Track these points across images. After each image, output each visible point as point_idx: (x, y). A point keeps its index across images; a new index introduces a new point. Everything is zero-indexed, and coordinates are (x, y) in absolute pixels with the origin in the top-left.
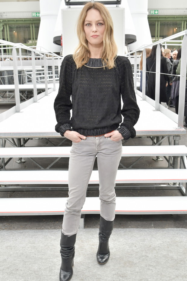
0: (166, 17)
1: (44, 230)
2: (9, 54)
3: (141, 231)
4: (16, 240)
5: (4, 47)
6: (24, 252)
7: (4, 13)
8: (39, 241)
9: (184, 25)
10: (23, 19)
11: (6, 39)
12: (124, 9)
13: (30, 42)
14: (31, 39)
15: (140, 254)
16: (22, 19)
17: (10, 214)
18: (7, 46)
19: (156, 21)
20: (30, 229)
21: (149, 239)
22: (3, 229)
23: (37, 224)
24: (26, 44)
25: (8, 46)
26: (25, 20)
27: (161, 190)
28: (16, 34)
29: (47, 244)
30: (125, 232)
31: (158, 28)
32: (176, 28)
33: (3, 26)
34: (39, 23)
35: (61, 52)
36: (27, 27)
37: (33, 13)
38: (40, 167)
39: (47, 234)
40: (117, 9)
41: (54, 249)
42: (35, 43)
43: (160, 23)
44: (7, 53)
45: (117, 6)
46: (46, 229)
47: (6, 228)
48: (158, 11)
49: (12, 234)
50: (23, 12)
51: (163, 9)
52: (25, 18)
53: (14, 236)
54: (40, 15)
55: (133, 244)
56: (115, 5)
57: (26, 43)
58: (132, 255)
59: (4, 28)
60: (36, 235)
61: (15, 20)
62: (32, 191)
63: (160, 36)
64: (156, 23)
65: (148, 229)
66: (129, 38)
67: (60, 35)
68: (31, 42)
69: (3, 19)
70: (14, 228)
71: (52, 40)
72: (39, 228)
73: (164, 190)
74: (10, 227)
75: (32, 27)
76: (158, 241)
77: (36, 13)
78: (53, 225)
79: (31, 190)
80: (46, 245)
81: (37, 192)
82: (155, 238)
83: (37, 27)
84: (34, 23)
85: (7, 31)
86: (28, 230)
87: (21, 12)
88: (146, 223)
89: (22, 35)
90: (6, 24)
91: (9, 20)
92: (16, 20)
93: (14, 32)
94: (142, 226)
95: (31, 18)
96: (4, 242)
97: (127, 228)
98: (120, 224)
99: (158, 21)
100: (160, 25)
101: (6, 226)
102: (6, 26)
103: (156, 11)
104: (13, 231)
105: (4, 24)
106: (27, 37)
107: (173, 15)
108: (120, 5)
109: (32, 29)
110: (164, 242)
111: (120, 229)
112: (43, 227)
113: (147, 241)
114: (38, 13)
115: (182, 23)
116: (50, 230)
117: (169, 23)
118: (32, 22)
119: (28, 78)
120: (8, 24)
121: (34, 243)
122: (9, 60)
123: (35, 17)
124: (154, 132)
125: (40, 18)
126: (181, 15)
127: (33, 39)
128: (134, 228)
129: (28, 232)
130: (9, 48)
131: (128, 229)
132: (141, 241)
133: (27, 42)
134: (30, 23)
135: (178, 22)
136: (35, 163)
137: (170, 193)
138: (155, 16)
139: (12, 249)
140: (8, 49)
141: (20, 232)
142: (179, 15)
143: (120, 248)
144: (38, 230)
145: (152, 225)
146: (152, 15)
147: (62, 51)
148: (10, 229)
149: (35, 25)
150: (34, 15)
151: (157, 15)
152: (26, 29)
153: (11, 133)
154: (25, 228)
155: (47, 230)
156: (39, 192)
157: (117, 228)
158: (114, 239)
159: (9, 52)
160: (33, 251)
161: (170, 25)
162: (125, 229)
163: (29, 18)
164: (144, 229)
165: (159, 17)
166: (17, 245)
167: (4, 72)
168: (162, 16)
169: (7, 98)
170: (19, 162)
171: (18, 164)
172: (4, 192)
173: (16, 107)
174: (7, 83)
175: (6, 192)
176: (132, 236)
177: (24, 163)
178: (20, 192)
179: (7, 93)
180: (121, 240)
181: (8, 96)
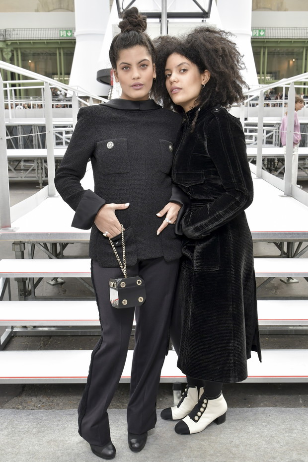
0: (277, 42)
1: (112, 410)
2: (20, 98)
3: (283, 412)
4: (64, 429)
5: (14, 85)
7: (14, 30)
9: (306, 55)
10: (45, 41)
13: (55, 78)
14: (57, 74)
15: (289, 457)
16: (44, 40)
17: (53, 380)
18: (17, 85)
19: (261, 47)
21: (299, 427)
22: (39, 408)
26: (49, 42)
27: (305, 336)
28: (33, 65)
30: (255, 414)
31: (264, 59)
32: (294, 60)
33: (12, 51)
34: (74, 48)
35: (109, 96)
36: (50, 54)
37: (61, 32)
39: (117, 417)
42: (63, 80)
43: (268, 50)
44: (18, 97)
45: (203, 21)
46: (116, 408)
47: (43, 406)
48: (264, 31)
49: (55, 417)
50: (45, 29)
51: (273, 28)
52: (47, 40)
53: (59, 421)
54: (75, 35)
55: (273, 437)
56: (200, 20)
58: (274, 458)
59: (13, 55)
61: (31, 41)
62: (81, 336)
63: (267, 73)
64: (261, 50)
65: (294, 409)
68: (57, 79)
69: (11, 40)
70: (58, 405)
71: (95, 76)
74: (51, 404)
75: (60, 54)
77: (67, 31)
78: (125, 400)
81: (90, 338)
83: (70, 55)
84: (63, 48)
85: (18, 60)
88: (289, 397)
89: (42, 66)
90: (16, 49)
91: (22, 42)
92: (33, 43)
93: (30, 61)
94: (283, 404)
95: (58, 40)
96: (44, 432)
97: (257, 407)
98: (245, 399)
99: (265, 47)
100: (268, 54)
101: (44, 400)
102: (17, 51)
103: (262, 31)
105: (14, 48)
106: (50, 70)
107: (289, 39)
108: (207, 19)
109: (60, 59)
111: (246, 409)
113: (296, 431)
114: (69, 32)
115: (302, 52)
116: (121, 410)
117: (280, 52)
118: (59, 46)
119: (57, 138)
120: (20, 48)
122: (22, 107)
123: (64, 38)
125: (75, 39)
126: (301, 39)
127: (61, 74)
128: (269, 406)
130: (21, 88)
131: (260, 408)
132: (286, 431)
134: (56, 48)
135: (296, 50)
138: (260, 39)
140: (20, 90)
142: (298, 39)
143: (250, 445)
145: (301, 402)
146: (254, 38)
147: (111, 94)
148: (51, 407)
149: (63, 51)
150: (63, 35)
151: (263, 38)
152: (49, 57)
153: (47, 234)
155: (116, 410)
156: (94, 338)
157: (240, 407)
159: (20, 95)
161: (282, 54)
162: (254, 409)
163: (54, 40)
164: (288, 409)
165: (266, 40)
166: (67, 439)
168: (271, 39)
169: (22, 171)
170: (53, 282)
171: (51, 287)
172: (33, 338)
173: (48, 188)
174: (21, 146)
175: (37, 338)
176: (268, 423)
177: (62, 286)
178: (60, 338)
179: (22, 163)
180: (251, 430)
181: (22, 168)
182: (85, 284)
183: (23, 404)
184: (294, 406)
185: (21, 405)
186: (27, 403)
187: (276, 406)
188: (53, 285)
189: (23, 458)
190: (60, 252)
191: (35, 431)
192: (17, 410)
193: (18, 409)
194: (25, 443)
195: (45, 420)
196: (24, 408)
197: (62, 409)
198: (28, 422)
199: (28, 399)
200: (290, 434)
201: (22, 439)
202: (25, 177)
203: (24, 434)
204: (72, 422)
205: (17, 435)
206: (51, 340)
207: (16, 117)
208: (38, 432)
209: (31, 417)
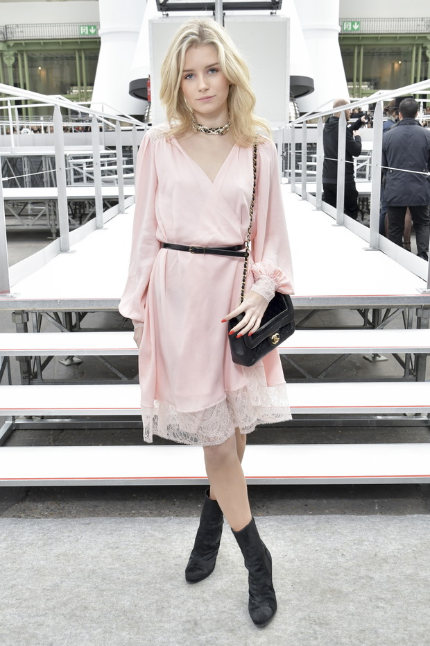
0: (376, 37)
1: (137, 518)
2: (27, 119)
3: (353, 520)
4: (77, 540)
5: (18, 102)
6: (96, 568)
7: (17, 26)
8: (128, 543)
9: (417, 55)
10: (60, 41)
11: (22, 85)
12: (288, 19)
13: (74, 91)
14: (77, 85)
15: (355, 574)
16: (58, 39)
17: (63, 481)
18: (23, 102)
19: (354, 45)
20: (105, 516)
21: (371, 538)
22: (46, 517)
23: (119, 505)
24: (67, 96)
25: (26, 102)
26: (65, 42)
28: (43, 73)
29: (147, 550)
30: (317, 522)
31: (359, 61)
32: (400, 62)
33: (15, 55)
34: (99, 49)
35: (146, 115)
36: (67, 58)
37: (82, 28)
38: (120, 375)
39: (144, 527)
40: (272, 19)
41: (164, 560)
42: (85, 94)
43: (364, 49)
44: (24, 116)
45: (271, 13)
46: (142, 516)
47: (52, 514)
48: (358, 23)
49: (66, 528)
50: (60, 25)
51: (370, 20)
52: (63, 39)
53: (71, 531)
54: (100, 32)
55: (338, 550)
56: (268, 12)
57: (66, 93)
58: (337, 575)
59: (17, 60)
60: (121, 530)
61: (42, 41)
62: (101, 429)
63: (364, 80)
64: (354, 50)
65: (367, 516)
66: (299, 84)
67: (147, 77)
68: (77, 91)
69: (14, 40)
70: (69, 512)
71: (127, 89)
72: (126, 512)
74: (61, 511)
75: (80, 58)
76: (391, 543)
77: (89, 27)
78: (155, 507)
80: (144, 551)
81: (113, 431)
82: (385, 536)
83: (93, 59)
84: (84, 50)
85: (23, 67)
86: (101, 519)
87: (55, 25)
88: (362, 503)
89: (56, 73)
90: (22, 52)
91: (29, 43)
92: (44, 43)
93: (40, 68)
94: (353, 511)
95: (77, 39)
96: (51, 544)
97: (321, 514)
98: (306, 506)
99: (360, 46)
100: (364, 55)
101: (52, 507)
102: (22, 55)
103: (356, 24)
104: (68, 520)
105: (18, 51)
106: (67, 80)
107: (393, 34)
108: (278, 12)
109: (81, 65)
110: (405, 547)
111: (306, 517)
112: (133, 512)
113: (366, 543)
114: (92, 28)
115: (412, 52)
116: (149, 519)
117: (382, 51)
118: (79, 47)
119: (76, 173)
120: (27, 51)
121: (117, 548)
122: (29, 130)
123: (85, 37)
125: (100, 38)
126: (410, 34)
127: (82, 85)
128: (336, 514)
129: (102, 523)
130: (29, 106)
131: (324, 516)
132: (354, 543)
133: (68, 92)
134: (75, 50)
135: (403, 49)
136: (109, 366)
138: (354, 34)
139: (69, 561)
140: (27, 108)
141: (83, 522)
142: (405, 34)
143: (309, 559)
144: (123, 519)
145: (377, 508)
146: (345, 32)
147: (148, 113)
148: (61, 515)
149: (85, 54)
150: (85, 32)
151: (357, 32)
152: (65, 62)
153: (56, 301)
154: (93, 513)
157: (299, 514)
158: (295, 539)
159: (27, 114)
160: (117, 566)
161: (385, 54)
162: (317, 517)
163: (72, 39)
164: (359, 516)
165: (361, 36)
166: (80, 552)
167: (21, 158)
168: (368, 34)
169: (29, 217)
170: (67, 363)
171: (65, 368)
172: (40, 432)
173: (60, 241)
174: (28, 183)
175: (45, 432)
176: (333, 533)
177: (79, 366)
178: (75, 432)
179: (29, 207)
180: (310, 542)
181: (30, 212)
182: (106, 364)
183: (26, 511)
184: (367, 514)
185: (24, 513)
186: (31, 510)
187: (345, 513)
188: (67, 366)
189: (26, 575)
190: (76, 324)
191: (40, 543)
192: (19, 519)
193: (20, 517)
194: (28, 558)
195: (53, 530)
196: (27, 516)
197: (75, 517)
198: (32, 533)
199: (32, 505)
200: (359, 547)
201: (24, 553)
202: (33, 225)
203: (27, 546)
204: (87, 533)
205: (18, 547)
206: (63, 434)
207: (20, 146)
208: (45, 545)
209: (36, 527)
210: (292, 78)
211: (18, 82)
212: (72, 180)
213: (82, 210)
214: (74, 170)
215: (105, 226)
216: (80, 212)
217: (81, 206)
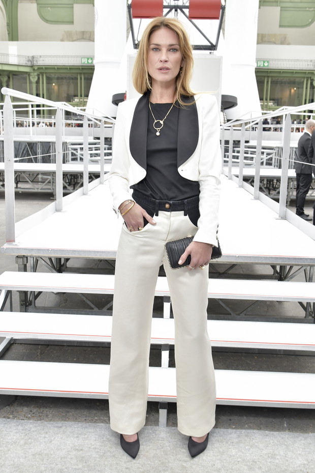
0: (280, 72)
1: (98, 424)
2: (44, 117)
4: (51, 441)
5: (38, 106)
7: (41, 56)
8: (90, 446)
9: (307, 84)
10: (68, 67)
11: (41, 95)
12: (222, 57)
13: (76, 100)
14: (77, 96)
18: (41, 106)
19: (265, 76)
20: (74, 421)
22: (29, 419)
23: (86, 412)
24: (70, 103)
25: (43, 106)
26: (71, 68)
28: (56, 88)
31: (267, 87)
32: (295, 89)
33: (38, 75)
34: (93, 73)
36: (72, 79)
37: (83, 59)
38: (93, 306)
40: (210, 56)
42: (83, 102)
43: (271, 80)
44: (42, 115)
45: (210, 53)
47: (33, 417)
48: (268, 62)
49: (43, 429)
50: (68, 56)
51: (276, 60)
52: (70, 66)
53: (47, 433)
54: (94, 62)
56: (208, 52)
57: (70, 101)
59: (39, 78)
60: (85, 434)
61: (56, 67)
62: (77, 346)
63: (270, 100)
64: (265, 80)
65: (278, 432)
66: (227, 100)
67: (124, 92)
68: (78, 100)
69: (38, 66)
70: (47, 416)
71: (111, 100)
72: (90, 418)
73: (298, 357)
74: (41, 415)
75: (81, 78)
77: (88, 59)
79: (75, 345)
81: (85, 348)
83: (89, 80)
84: (84, 73)
85: (43, 83)
86: (71, 423)
87: (65, 56)
88: (274, 420)
89: (64, 88)
90: (42, 74)
91: (47, 68)
93: (54, 84)
95: (79, 66)
96: (31, 444)
97: (241, 429)
98: (230, 420)
99: (268, 77)
100: (271, 83)
101: (34, 411)
102: (43, 76)
103: (266, 62)
104: (46, 423)
105: (40, 73)
106: (72, 92)
107: (291, 70)
108: (215, 52)
109: (81, 83)
111: (230, 430)
112: (96, 418)
114: (90, 59)
117: (283, 81)
118: (81, 72)
119: (73, 154)
120: (46, 73)
122: (44, 125)
123: (85, 65)
124: (286, 258)
125: (94, 66)
126: (302, 70)
127: (81, 96)
128: (253, 429)
129: (71, 427)
130: (45, 108)
131: (244, 431)
133: (72, 100)
134: (77, 73)
135: (297, 80)
137: (308, 363)
138: (264, 69)
140: (44, 110)
141: (57, 425)
142: (299, 70)
143: (232, 469)
144: (88, 424)
145: (285, 425)
146: (259, 68)
148: (40, 418)
149: (84, 76)
150: (85, 62)
151: (267, 68)
152: (71, 81)
154: (65, 418)
155: (103, 424)
156: (89, 349)
157: (225, 428)
159: (44, 114)
161: (285, 83)
162: (238, 431)
163: (76, 66)
164: (272, 432)
165: (269, 70)
168: (274, 69)
169: (40, 183)
171: (54, 296)
172: (31, 346)
173: (56, 204)
174: (40, 160)
175: (35, 346)
176: (251, 447)
177: (65, 295)
178: (57, 348)
179: (40, 176)
181: (40, 180)
182: (83, 297)
183: (14, 413)
184: (278, 430)
185: (12, 415)
186: (18, 412)
187: (260, 429)
188: (56, 294)
190: (63, 264)
191: (22, 442)
192: (8, 420)
193: (9, 418)
195: (33, 431)
196: (14, 417)
197: (51, 420)
198: (16, 433)
199: (19, 409)
201: (9, 450)
202: (41, 189)
203: (12, 445)
204: (59, 435)
206: (48, 349)
207: (37, 135)
208: (25, 444)
209: (20, 428)
210: (223, 96)
211: (39, 93)
212: (70, 159)
213: (76, 180)
214: (72, 153)
215: (89, 193)
216: (74, 181)
217: (75, 177)
